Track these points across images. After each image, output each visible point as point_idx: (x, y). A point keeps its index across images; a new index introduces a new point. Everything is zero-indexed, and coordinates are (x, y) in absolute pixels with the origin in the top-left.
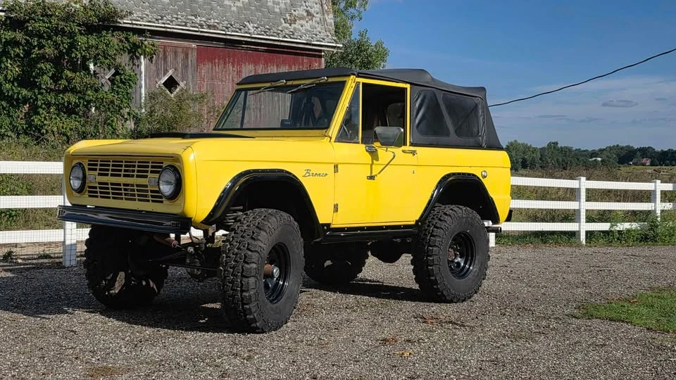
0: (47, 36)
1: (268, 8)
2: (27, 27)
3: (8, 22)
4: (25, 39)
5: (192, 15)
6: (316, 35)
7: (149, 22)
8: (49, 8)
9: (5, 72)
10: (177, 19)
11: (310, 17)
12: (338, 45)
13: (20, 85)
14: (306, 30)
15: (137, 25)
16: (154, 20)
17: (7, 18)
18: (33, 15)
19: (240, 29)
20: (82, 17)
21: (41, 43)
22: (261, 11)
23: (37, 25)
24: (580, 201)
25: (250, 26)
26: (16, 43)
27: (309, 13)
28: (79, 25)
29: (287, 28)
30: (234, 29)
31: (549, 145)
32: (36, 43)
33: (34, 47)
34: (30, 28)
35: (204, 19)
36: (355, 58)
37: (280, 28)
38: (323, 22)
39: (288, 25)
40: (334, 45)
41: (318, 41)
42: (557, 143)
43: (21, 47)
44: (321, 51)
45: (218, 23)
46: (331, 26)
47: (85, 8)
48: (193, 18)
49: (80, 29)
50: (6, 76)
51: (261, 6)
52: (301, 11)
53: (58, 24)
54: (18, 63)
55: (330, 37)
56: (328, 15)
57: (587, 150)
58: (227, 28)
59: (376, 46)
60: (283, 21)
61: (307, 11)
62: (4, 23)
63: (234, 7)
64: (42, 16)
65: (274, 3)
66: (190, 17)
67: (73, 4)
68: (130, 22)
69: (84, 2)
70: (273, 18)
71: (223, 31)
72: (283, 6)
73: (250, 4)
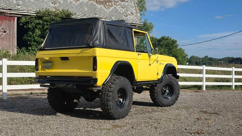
0: (49, 21)
1: (118, 11)
2: (43, 18)
3: (37, 17)
4: (43, 23)
5: (94, 14)
6: (134, 20)
7: (81, 17)
8: (50, 12)
9: (36, 33)
10: (90, 15)
11: (132, 14)
12: (141, 24)
13: (40, 38)
14: (131, 19)
15: (77, 18)
16: (82, 16)
17: (37, 16)
18: (45, 15)
19: (110, 19)
20: (60, 15)
21: (47, 24)
22: (116, 13)
23: (46, 18)
24: (233, 75)
25: (113, 18)
26: (39, 24)
27: (132, 13)
28: (59, 18)
29: (125, 18)
30: (108, 19)
31: (205, 57)
32: (46, 24)
33: (45, 25)
34: (44, 19)
35: (98, 16)
36: (143, 28)
37: (123, 18)
38: (136, 16)
39: (125, 17)
40: (140, 23)
41: (135, 22)
42: (208, 56)
43: (41, 25)
44: (136, 26)
45: (103, 17)
46: (139, 17)
47: (61, 12)
48: (95, 15)
49: (60, 19)
50: (36, 34)
51: (117, 11)
52: (129, 13)
53: (53, 18)
54: (40, 30)
55: (139, 21)
56: (138, 14)
57: (218, 59)
58: (106, 18)
59: (150, 24)
60: (124, 16)
61: (131, 12)
62: (36, 17)
63: (108, 11)
64: (48, 15)
65: (121, 10)
66: (94, 15)
67: (57, 11)
68: (75, 17)
69: (61, 10)
70: (120, 15)
71: (105, 19)
72: (123, 11)
73: (113, 10)
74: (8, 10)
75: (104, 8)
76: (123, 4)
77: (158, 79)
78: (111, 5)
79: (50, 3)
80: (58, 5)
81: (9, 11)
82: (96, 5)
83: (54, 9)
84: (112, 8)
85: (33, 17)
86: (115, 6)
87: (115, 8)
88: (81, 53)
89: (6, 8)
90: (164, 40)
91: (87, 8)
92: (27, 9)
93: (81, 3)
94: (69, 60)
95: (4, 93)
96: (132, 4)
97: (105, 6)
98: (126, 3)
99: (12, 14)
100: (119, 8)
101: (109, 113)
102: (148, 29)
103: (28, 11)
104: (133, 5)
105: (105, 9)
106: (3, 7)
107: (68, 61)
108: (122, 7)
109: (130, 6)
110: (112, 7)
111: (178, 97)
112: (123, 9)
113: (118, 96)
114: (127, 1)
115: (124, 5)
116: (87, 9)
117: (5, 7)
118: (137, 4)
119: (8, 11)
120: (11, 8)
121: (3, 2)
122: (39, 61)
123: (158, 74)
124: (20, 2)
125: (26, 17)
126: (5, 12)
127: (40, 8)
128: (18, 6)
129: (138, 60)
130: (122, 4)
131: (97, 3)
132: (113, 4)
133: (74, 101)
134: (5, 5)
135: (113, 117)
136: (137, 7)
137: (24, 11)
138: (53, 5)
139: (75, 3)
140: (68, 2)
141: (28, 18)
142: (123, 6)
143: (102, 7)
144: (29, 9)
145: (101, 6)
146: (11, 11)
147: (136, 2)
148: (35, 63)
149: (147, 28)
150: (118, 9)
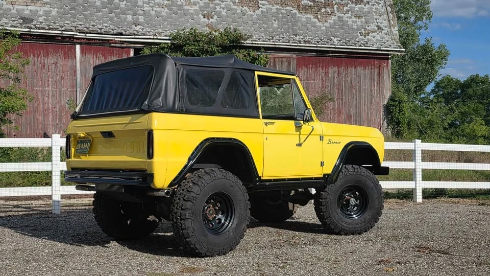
0: (197, 55)
1: (348, 26)
2: (184, 49)
3: (173, 47)
5: (294, 35)
6: (385, 43)
7: (264, 41)
8: (198, 36)
10: (283, 38)
11: (380, 30)
12: (401, 50)
14: (377, 40)
15: (255, 44)
16: (267, 40)
17: (172, 44)
18: (188, 41)
19: (328, 43)
20: (219, 41)
22: (343, 29)
23: (190, 48)
25: (335, 40)
27: (379, 28)
28: (217, 46)
29: (362, 39)
30: (323, 43)
34: (186, 50)
35: (302, 37)
37: (357, 40)
38: (390, 33)
39: (363, 37)
40: (398, 49)
41: (385, 47)
44: (388, 55)
45: (311, 39)
46: (396, 36)
47: (221, 35)
48: (294, 37)
49: (218, 49)
51: (343, 25)
52: (373, 26)
53: (204, 47)
55: (395, 44)
56: (394, 28)
58: (318, 42)
59: (439, 48)
60: (359, 35)
61: (378, 26)
62: (170, 48)
63: (323, 26)
64: (194, 42)
65: (353, 21)
66: (292, 36)
67: (213, 32)
68: (251, 42)
69: (221, 30)
70: (352, 33)
71: (315, 44)
72: (359, 23)
73: (335, 23)
74: (116, 35)
75: (316, 20)
76: (359, 8)
77: (325, 175)
78: (330, 12)
79: (200, 16)
80: (216, 19)
81: (119, 38)
82: (297, 16)
83: (208, 29)
84: (334, 20)
85: (164, 48)
86: (340, 15)
87: (340, 19)
88: (131, 124)
89: (112, 32)
90: (478, 83)
91: (276, 23)
92: (152, 31)
93: (265, 12)
94: (115, 137)
95: (55, 201)
96: (379, 7)
97: (317, 16)
98: (365, 5)
99: (124, 44)
100: (350, 18)
101: (187, 242)
102: (434, 60)
103: (155, 35)
104: (383, 10)
105: (316, 22)
106: (107, 29)
107: (113, 139)
108: (356, 16)
109: (375, 12)
110: (334, 18)
111: (379, 214)
112: (359, 19)
113: (215, 210)
114: (368, 3)
115: (361, 10)
116: (278, 24)
117: (111, 30)
118: (391, 6)
119: (117, 38)
120: (123, 31)
121: (108, 21)
122: (72, 139)
123: (322, 164)
124: (140, 17)
125: (152, 48)
126: (112, 40)
127: (179, 28)
128: (136, 26)
129: (265, 136)
130: (357, 9)
131: (300, 10)
132: (335, 9)
133: (148, 219)
134: (111, 26)
135: (197, 251)
136: (392, 14)
137: (146, 35)
138: (206, 20)
139: (252, 13)
140: (238, 12)
141: (155, 49)
142: (359, 13)
143: (311, 18)
144: (157, 31)
145: (309, 16)
146: (121, 37)
147: (389, 3)
148: (65, 142)
149: (431, 57)
150: (347, 19)
